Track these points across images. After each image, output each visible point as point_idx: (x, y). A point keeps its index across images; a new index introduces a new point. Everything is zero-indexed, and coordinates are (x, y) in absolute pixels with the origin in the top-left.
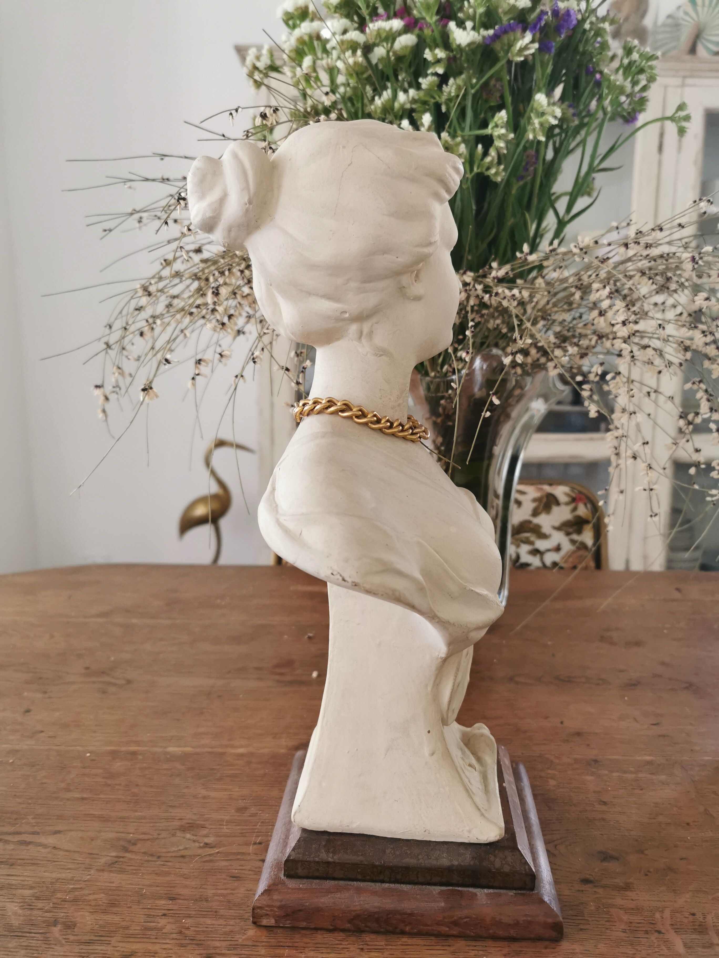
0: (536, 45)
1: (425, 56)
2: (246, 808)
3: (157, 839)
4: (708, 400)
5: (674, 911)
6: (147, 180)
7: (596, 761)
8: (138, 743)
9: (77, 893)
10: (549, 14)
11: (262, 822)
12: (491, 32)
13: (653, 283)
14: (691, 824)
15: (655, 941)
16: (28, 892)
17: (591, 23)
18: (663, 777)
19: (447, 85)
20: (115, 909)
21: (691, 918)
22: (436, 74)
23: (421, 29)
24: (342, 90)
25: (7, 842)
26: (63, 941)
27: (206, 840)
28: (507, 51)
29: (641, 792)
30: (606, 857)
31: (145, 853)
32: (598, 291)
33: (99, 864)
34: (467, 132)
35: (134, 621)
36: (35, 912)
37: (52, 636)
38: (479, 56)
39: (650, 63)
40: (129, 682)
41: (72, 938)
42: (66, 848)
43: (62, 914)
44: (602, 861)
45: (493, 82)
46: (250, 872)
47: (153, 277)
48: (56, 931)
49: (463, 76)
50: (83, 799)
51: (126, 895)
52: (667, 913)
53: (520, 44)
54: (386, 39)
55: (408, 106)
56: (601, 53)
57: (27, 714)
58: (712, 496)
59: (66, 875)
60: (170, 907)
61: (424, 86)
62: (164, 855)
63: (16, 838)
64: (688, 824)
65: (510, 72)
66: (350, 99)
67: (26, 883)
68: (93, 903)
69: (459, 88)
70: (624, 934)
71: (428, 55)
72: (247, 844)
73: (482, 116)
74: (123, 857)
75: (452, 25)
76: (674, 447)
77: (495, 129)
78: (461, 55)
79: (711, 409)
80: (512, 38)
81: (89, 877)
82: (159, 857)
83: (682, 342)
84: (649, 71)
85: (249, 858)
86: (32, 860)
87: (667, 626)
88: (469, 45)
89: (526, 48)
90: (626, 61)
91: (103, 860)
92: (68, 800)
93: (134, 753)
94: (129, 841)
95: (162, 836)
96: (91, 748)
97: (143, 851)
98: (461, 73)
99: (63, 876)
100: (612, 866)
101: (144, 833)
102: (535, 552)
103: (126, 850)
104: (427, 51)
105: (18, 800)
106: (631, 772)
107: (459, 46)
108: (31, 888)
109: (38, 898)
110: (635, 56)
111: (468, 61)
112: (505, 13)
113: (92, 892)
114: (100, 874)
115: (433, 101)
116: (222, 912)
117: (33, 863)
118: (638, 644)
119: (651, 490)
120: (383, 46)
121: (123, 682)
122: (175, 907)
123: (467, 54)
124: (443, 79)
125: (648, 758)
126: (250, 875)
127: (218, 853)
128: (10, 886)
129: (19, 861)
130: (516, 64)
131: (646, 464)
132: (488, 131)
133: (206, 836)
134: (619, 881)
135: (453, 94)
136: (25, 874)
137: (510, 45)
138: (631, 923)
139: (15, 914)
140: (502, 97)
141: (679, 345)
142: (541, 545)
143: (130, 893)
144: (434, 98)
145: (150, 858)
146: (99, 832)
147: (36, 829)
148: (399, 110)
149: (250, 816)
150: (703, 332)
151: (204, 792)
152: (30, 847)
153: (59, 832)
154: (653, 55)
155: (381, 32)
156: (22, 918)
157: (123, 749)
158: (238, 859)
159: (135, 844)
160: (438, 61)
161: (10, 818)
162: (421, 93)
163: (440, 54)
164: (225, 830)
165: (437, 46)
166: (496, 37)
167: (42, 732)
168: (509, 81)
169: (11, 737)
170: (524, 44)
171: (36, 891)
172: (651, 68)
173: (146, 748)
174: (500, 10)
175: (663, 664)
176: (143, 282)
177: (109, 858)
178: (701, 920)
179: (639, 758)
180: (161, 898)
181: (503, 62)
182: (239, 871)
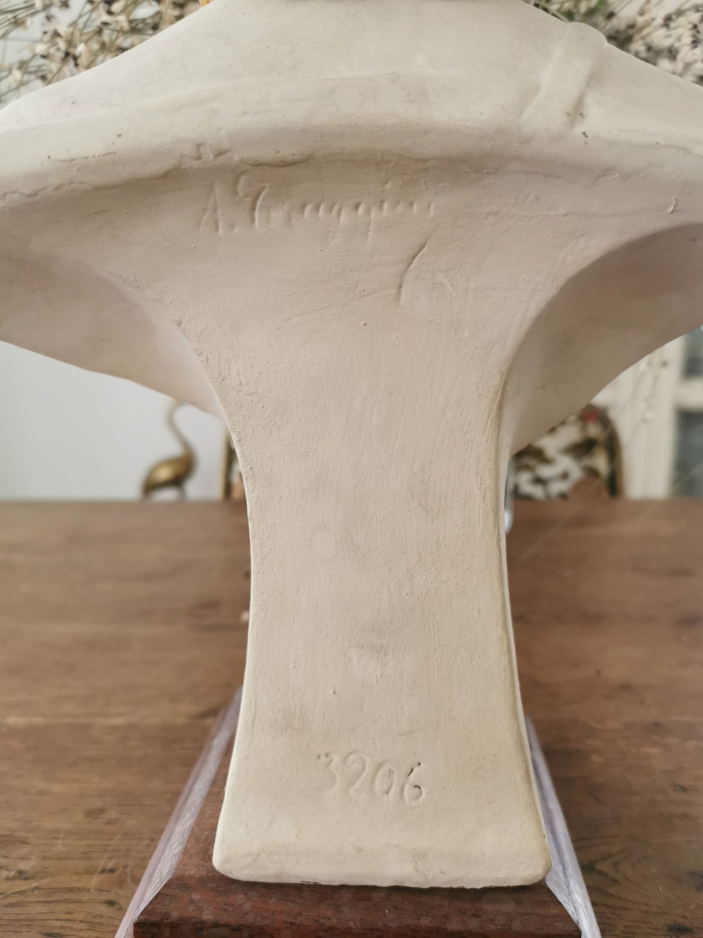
2: (102, 811)
11: (125, 834)
27: (24, 866)
46: (83, 926)
72: (89, 872)
85: (86, 897)
102: (539, 481)
126: (82, 930)
127: (36, 888)
133: (23, 858)
142: (545, 471)
149: (107, 823)
151: (40, 784)
158: (67, 901)
164: (60, 847)
182: (63, 923)
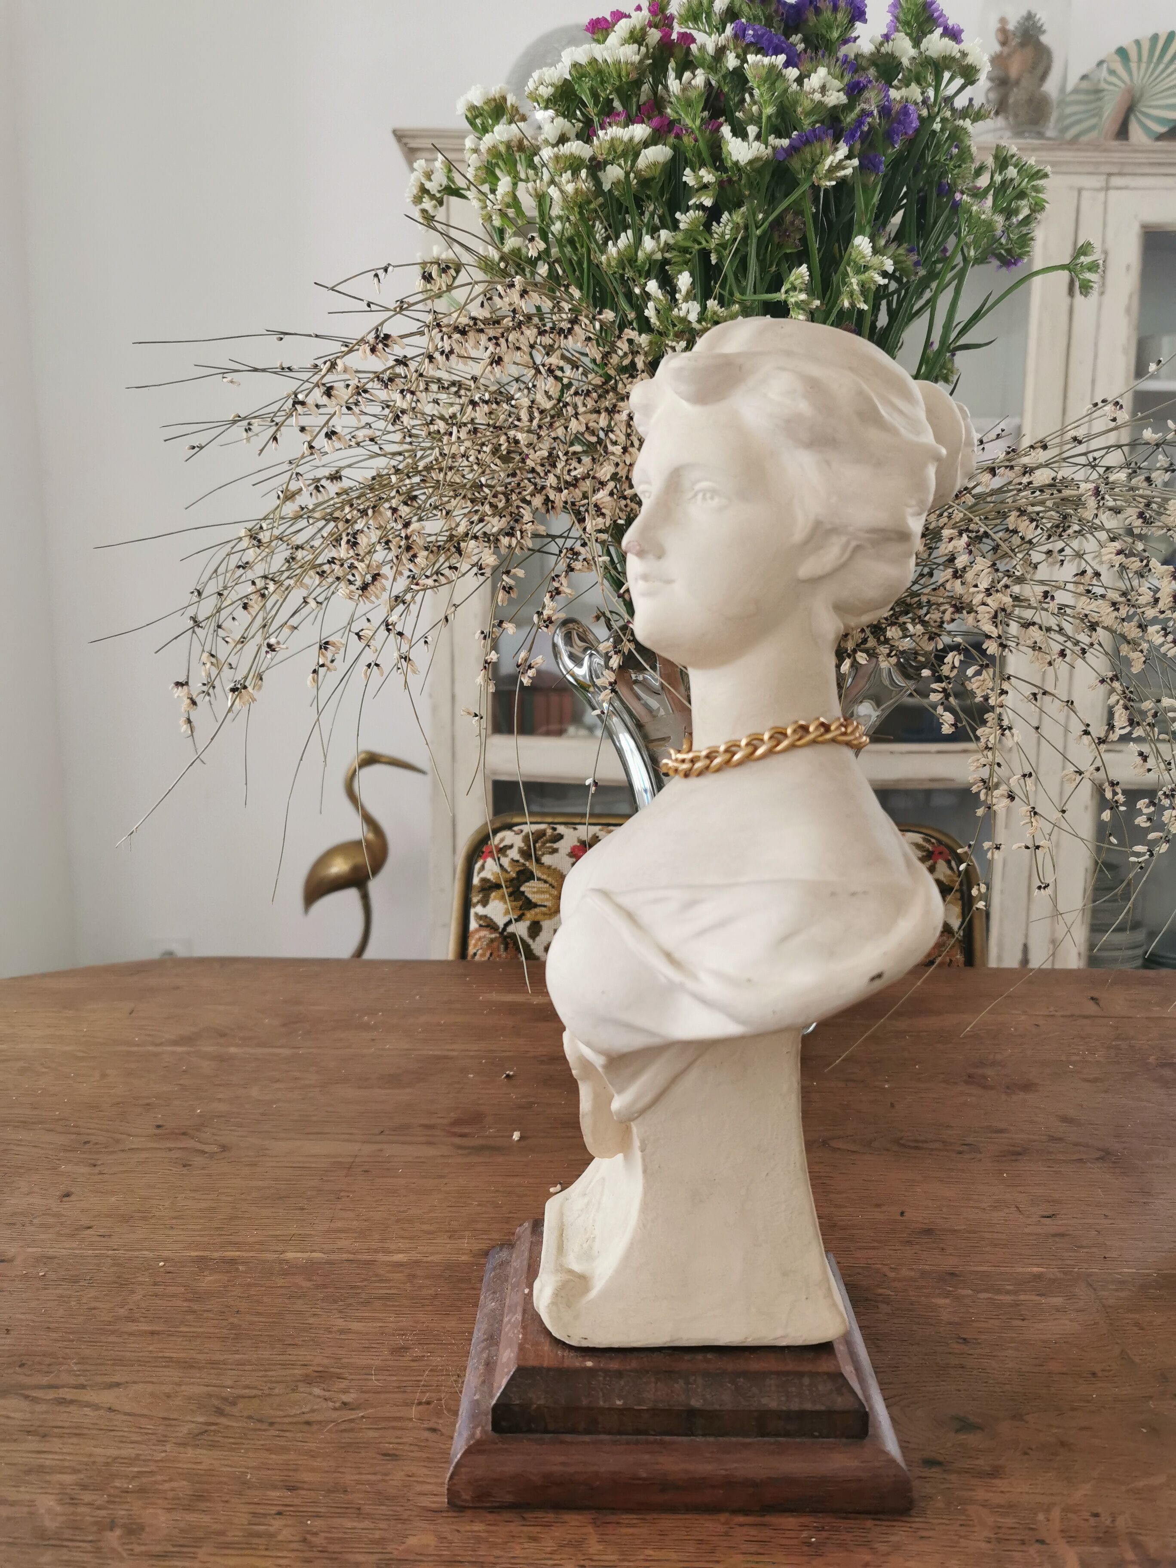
0: (856, 162)
1: (684, 179)
2: (406, 1349)
3: (269, 1395)
4: (1126, 708)
5: (1066, 1510)
6: (256, 370)
7: (952, 1274)
8: (238, 1245)
9: (144, 1480)
10: (875, 112)
11: (432, 1370)
12: (785, 142)
13: (1037, 527)
14: (1100, 1374)
15: (1035, 1556)
16: (68, 1478)
17: (944, 120)
18: (1057, 1301)
19: (718, 223)
20: (202, 1505)
21: (1092, 1521)
22: (701, 207)
23: (678, 136)
24: (557, 227)
25: (35, 1400)
26: (125, 1554)
27: (345, 1398)
28: (812, 171)
29: (1020, 1323)
30: (965, 1425)
31: (250, 1417)
32: (951, 539)
33: (180, 1435)
34: (749, 296)
35: (233, 1050)
36: (82, 1509)
37: (104, 1076)
38: (767, 178)
39: (1034, 183)
40: (224, 1148)
41: (138, 1549)
42: (127, 1408)
43: (123, 1512)
44: (957, 1431)
45: (789, 218)
46: (412, 1448)
47: (264, 519)
48: (113, 1538)
49: (743, 209)
50: (153, 1333)
51: (220, 1483)
52: (1056, 1513)
53: (830, 161)
54: (624, 155)
55: (658, 256)
56: (960, 166)
57: (65, 1199)
58: (1138, 855)
59: (128, 1451)
60: (288, 1501)
61: (682, 226)
62: (278, 1420)
63: (51, 1395)
64: (1094, 1374)
65: (816, 200)
66: (571, 241)
67: (67, 1464)
68: (170, 1495)
69: (736, 228)
70: (989, 1545)
71: (689, 177)
72: (408, 1404)
73: (774, 268)
74: (216, 1424)
75: (726, 130)
76: (1079, 778)
77: (791, 293)
78: (740, 179)
79: (1132, 722)
80: (818, 152)
81: (163, 1454)
82: (272, 1424)
83: (1086, 616)
84: (1034, 194)
85: (410, 1425)
86: (76, 1428)
87: (1074, 1058)
88: (751, 162)
89: (840, 166)
90: (998, 178)
91: (185, 1429)
92: (131, 1334)
93: (233, 1261)
94: (225, 1399)
95: (276, 1391)
96: (166, 1254)
97: (245, 1414)
98: (739, 205)
99: (124, 1453)
100: (972, 1439)
101: (247, 1387)
103: (220, 1412)
104: (688, 171)
105: (54, 1335)
106: (1008, 1292)
107: (736, 163)
108: (75, 1471)
109: (85, 1487)
110: (1012, 172)
111: (750, 185)
112: (808, 114)
113: (167, 1478)
114: (182, 1449)
115: (697, 247)
116: (367, 1509)
117: (78, 1432)
118: (1028, 1087)
119: (1038, 847)
120: (619, 165)
121: (215, 1149)
122: (297, 1501)
123: (748, 176)
124: (713, 214)
125: (1036, 1270)
126: (412, 1451)
127: (363, 1417)
128: (41, 1470)
129: (56, 1430)
130: (826, 190)
131: (1029, 808)
132: (781, 296)
133: (345, 1391)
134: (982, 1463)
135: (727, 237)
136: (64, 1450)
137: (816, 163)
138: (999, 1527)
139: (49, 1511)
140: (804, 240)
141: (1082, 620)
143: (225, 1479)
144: (700, 243)
145: (259, 1426)
146: (179, 1384)
147: (82, 1380)
148: (644, 263)
149: (413, 1360)
150: (1114, 604)
151: (341, 1323)
152: (72, 1408)
153: (118, 1385)
154: (1039, 171)
155: (617, 143)
156: (60, 1519)
157: (216, 1255)
158: (394, 1428)
159: (234, 1404)
160: (705, 186)
161: (40, 1363)
162: (680, 236)
163: (707, 176)
164: (374, 1381)
165: (703, 164)
166: (793, 149)
167: (90, 1228)
168: (815, 216)
169: (43, 1236)
170: (837, 161)
171: (82, 1476)
172: (1036, 189)
173: (251, 1254)
174: (799, 110)
175: (1065, 1119)
176: (250, 525)
177: (193, 1426)
178: (1108, 1522)
179: (1020, 1270)
180: (275, 1487)
181: (805, 187)
182: (396, 1446)
